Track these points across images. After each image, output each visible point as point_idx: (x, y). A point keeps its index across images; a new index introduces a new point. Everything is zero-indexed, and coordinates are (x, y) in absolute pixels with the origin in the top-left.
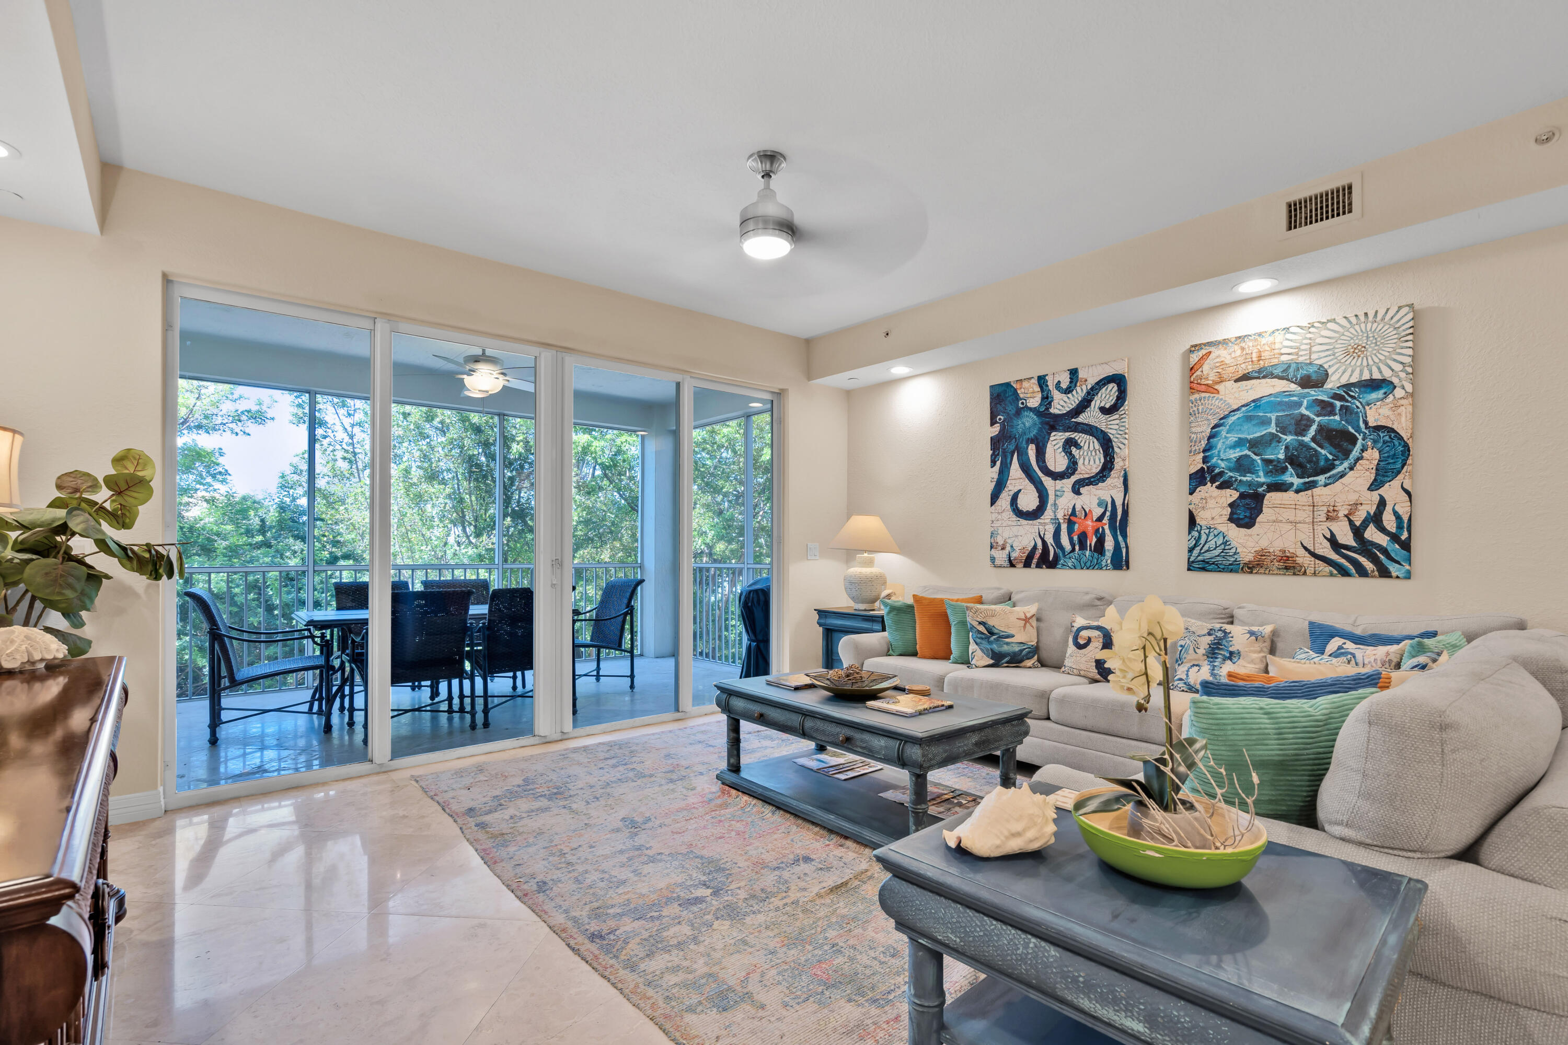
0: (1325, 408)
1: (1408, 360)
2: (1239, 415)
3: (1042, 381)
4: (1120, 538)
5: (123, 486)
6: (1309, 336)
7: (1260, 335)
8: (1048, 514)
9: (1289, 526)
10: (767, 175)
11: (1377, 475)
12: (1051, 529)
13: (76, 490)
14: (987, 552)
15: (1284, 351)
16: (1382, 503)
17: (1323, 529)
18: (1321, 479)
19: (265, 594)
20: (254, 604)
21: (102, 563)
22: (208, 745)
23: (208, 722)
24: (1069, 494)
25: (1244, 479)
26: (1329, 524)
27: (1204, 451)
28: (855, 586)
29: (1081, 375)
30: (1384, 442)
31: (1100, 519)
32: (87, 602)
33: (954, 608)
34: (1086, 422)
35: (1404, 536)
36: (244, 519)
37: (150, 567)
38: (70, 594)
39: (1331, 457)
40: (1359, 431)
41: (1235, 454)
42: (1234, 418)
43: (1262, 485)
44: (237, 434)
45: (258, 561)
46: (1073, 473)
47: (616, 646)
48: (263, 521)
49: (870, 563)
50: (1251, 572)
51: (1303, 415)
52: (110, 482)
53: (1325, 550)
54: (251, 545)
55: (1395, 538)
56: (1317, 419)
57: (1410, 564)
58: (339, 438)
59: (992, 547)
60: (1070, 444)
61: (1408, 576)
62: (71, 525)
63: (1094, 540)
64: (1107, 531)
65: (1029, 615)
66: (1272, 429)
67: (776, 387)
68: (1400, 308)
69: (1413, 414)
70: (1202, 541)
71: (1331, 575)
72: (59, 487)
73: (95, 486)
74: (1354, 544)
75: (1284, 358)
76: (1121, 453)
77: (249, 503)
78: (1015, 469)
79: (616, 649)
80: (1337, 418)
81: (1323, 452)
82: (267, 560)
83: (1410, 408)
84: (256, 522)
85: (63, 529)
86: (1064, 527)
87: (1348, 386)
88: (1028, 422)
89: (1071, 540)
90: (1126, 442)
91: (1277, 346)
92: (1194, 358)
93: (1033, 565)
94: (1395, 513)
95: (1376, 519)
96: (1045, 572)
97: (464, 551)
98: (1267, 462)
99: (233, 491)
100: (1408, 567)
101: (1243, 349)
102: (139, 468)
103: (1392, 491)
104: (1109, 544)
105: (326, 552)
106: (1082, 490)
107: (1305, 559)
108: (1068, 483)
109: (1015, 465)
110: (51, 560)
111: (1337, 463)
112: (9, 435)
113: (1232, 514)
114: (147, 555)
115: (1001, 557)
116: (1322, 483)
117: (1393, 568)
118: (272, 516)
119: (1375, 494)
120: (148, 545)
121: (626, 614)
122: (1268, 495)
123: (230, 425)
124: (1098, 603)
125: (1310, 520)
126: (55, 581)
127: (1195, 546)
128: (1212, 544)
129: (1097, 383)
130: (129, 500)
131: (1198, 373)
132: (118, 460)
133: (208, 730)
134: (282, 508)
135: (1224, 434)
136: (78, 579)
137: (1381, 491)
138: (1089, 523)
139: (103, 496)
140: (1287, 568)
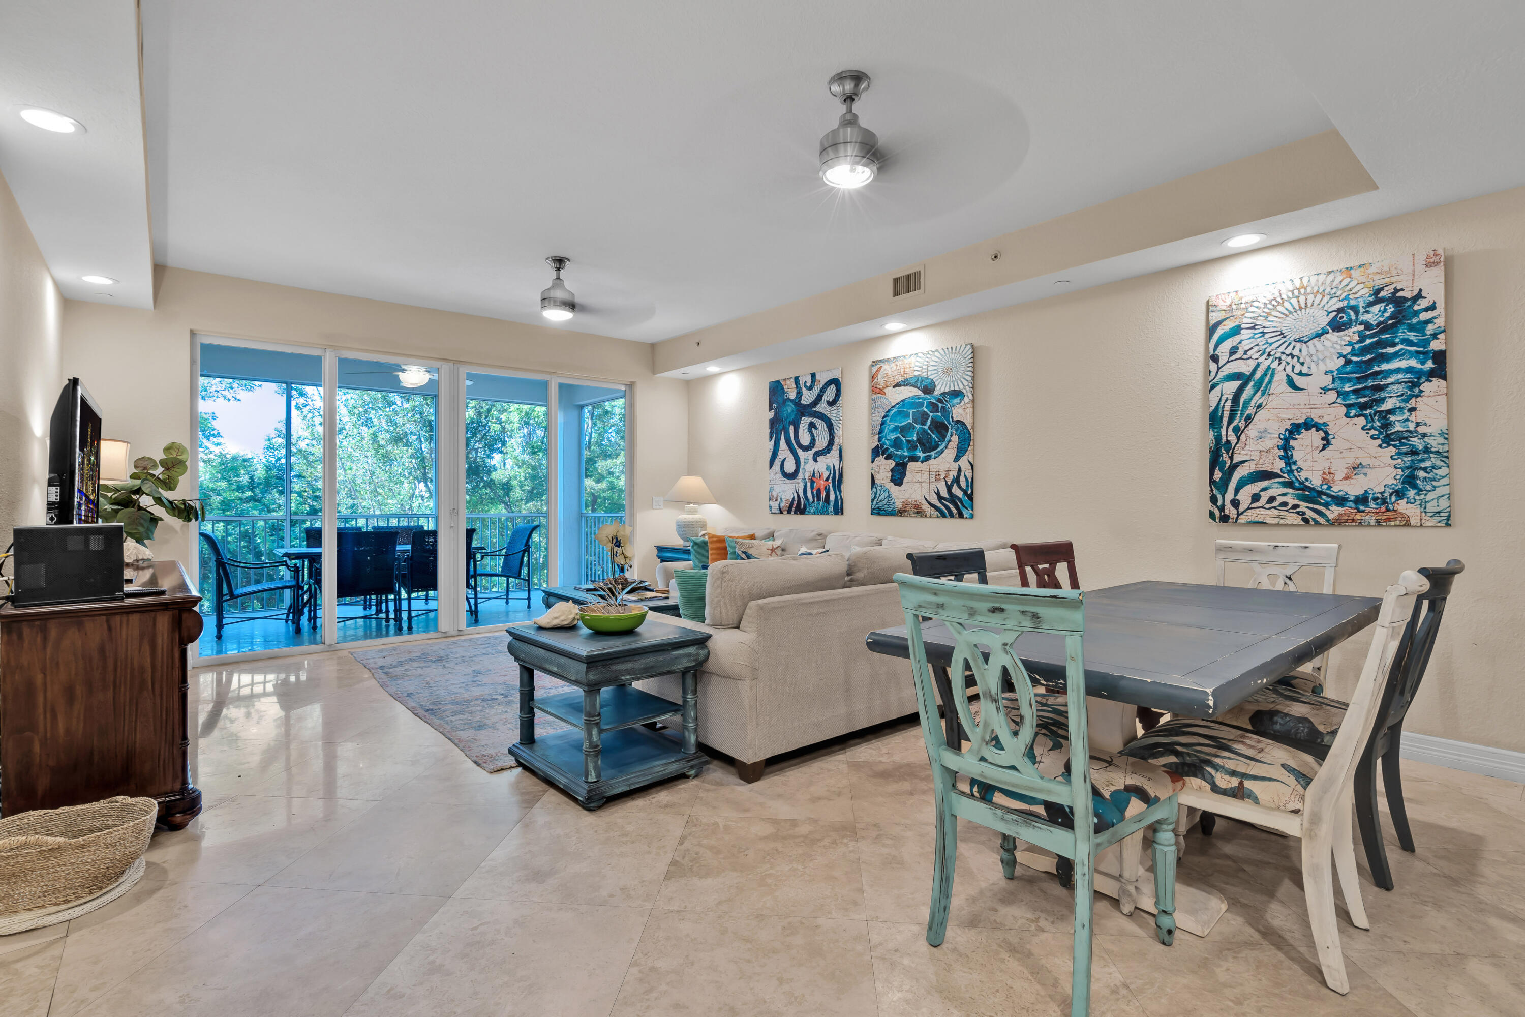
0: (934, 407)
1: (970, 379)
2: (895, 410)
3: (797, 379)
4: (838, 493)
5: (170, 465)
6: (927, 359)
7: (904, 357)
8: (800, 476)
9: (918, 485)
10: (558, 270)
11: (957, 452)
12: (802, 486)
13: (145, 468)
14: (767, 503)
15: (916, 368)
16: (960, 470)
17: (933, 488)
18: (933, 454)
19: (255, 541)
20: (244, 550)
21: (158, 511)
22: (216, 639)
23: (215, 624)
24: (811, 461)
25: (898, 453)
26: (936, 483)
27: (879, 433)
28: (684, 529)
29: (817, 378)
30: (961, 431)
31: (827, 479)
32: (150, 534)
33: (730, 542)
34: (820, 411)
35: (969, 492)
36: (235, 476)
37: (185, 514)
38: (141, 529)
39: (937, 440)
40: (949, 424)
41: (893, 436)
42: (893, 412)
43: (905, 457)
44: (229, 400)
45: (248, 513)
46: (813, 447)
47: (516, 576)
48: (252, 478)
49: (694, 511)
50: (901, 516)
51: (925, 412)
52: (162, 462)
53: (935, 501)
54: (241, 499)
55: (965, 492)
56: (931, 414)
57: (973, 510)
58: (317, 406)
59: (770, 499)
60: (812, 426)
61: (972, 516)
62: (143, 489)
63: (825, 494)
64: (831, 488)
65: (775, 547)
66: (911, 421)
67: (629, 380)
68: (966, 345)
69: (973, 413)
70: (878, 495)
71: (938, 517)
72: (136, 467)
73: (155, 466)
74: (948, 497)
75: (916, 373)
76: (838, 432)
77: (239, 462)
78: (783, 444)
79: (516, 578)
80: (940, 414)
81: (934, 436)
82: (256, 512)
83: (971, 410)
84: (245, 479)
85: (139, 491)
86: (809, 484)
87: (944, 394)
88: (790, 408)
89: (812, 493)
90: (840, 426)
91: (913, 365)
92: (874, 369)
93: (793, 512)
94: (965, 477)
95: (957, 480)
96: (799, 517)
97: (426, 504)
98: (908, 442)
99: (226, 452)
100: (971, 512)
101: (897, 365)
102: (179, 454)
103: (963, 462)
104: (832, 498)
105: (307, 506)
106: (819, 459)
107: (926, 507)
108: (811, 453)
109: (783, 441)
110: (130, 510)
111: (940, 443)
112: (125, 444)
113: (892, 476)
114: (183, 507)
115: (775, 505)
116: (933, 456)
117: (965, 512)
118: (260, 473)
119: (957, 463)
120: (184, 500)
121: (524, 551)
122: (909, 464)
123: (223, 392)
124: (819, 538)
125: (927, 481)
126: (134, 521)
127: (875, 498)
128: (882, 497)
129: (825, 384)
130: (173, 473)
131: (876, 380)
132: (167, 450)
133: (215, 629)
134: (268, 468)
135: (888, 422)
136: (145, 520)
137: (959, 463)
138: (822, 482)
139: (158, 471)
140: (918, 513)
